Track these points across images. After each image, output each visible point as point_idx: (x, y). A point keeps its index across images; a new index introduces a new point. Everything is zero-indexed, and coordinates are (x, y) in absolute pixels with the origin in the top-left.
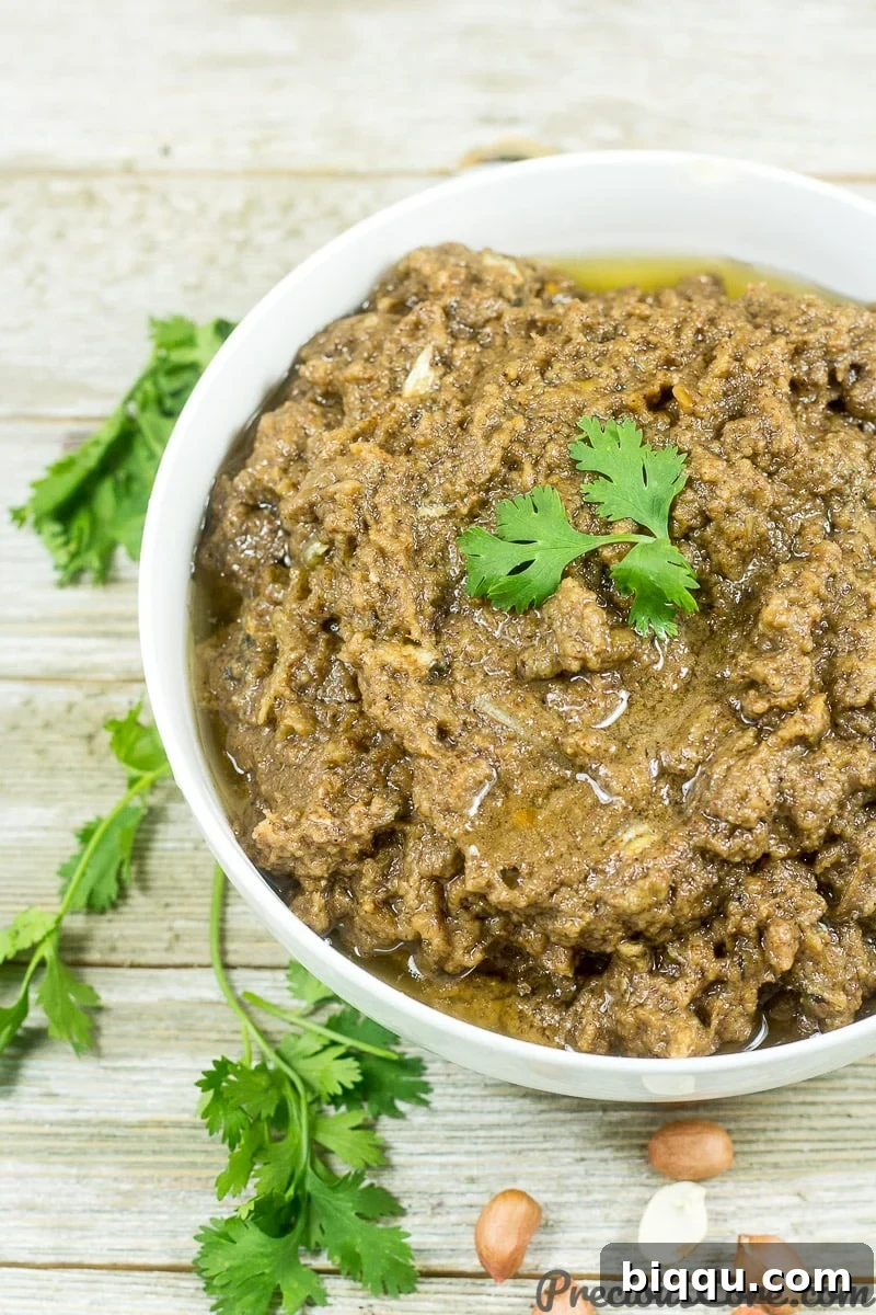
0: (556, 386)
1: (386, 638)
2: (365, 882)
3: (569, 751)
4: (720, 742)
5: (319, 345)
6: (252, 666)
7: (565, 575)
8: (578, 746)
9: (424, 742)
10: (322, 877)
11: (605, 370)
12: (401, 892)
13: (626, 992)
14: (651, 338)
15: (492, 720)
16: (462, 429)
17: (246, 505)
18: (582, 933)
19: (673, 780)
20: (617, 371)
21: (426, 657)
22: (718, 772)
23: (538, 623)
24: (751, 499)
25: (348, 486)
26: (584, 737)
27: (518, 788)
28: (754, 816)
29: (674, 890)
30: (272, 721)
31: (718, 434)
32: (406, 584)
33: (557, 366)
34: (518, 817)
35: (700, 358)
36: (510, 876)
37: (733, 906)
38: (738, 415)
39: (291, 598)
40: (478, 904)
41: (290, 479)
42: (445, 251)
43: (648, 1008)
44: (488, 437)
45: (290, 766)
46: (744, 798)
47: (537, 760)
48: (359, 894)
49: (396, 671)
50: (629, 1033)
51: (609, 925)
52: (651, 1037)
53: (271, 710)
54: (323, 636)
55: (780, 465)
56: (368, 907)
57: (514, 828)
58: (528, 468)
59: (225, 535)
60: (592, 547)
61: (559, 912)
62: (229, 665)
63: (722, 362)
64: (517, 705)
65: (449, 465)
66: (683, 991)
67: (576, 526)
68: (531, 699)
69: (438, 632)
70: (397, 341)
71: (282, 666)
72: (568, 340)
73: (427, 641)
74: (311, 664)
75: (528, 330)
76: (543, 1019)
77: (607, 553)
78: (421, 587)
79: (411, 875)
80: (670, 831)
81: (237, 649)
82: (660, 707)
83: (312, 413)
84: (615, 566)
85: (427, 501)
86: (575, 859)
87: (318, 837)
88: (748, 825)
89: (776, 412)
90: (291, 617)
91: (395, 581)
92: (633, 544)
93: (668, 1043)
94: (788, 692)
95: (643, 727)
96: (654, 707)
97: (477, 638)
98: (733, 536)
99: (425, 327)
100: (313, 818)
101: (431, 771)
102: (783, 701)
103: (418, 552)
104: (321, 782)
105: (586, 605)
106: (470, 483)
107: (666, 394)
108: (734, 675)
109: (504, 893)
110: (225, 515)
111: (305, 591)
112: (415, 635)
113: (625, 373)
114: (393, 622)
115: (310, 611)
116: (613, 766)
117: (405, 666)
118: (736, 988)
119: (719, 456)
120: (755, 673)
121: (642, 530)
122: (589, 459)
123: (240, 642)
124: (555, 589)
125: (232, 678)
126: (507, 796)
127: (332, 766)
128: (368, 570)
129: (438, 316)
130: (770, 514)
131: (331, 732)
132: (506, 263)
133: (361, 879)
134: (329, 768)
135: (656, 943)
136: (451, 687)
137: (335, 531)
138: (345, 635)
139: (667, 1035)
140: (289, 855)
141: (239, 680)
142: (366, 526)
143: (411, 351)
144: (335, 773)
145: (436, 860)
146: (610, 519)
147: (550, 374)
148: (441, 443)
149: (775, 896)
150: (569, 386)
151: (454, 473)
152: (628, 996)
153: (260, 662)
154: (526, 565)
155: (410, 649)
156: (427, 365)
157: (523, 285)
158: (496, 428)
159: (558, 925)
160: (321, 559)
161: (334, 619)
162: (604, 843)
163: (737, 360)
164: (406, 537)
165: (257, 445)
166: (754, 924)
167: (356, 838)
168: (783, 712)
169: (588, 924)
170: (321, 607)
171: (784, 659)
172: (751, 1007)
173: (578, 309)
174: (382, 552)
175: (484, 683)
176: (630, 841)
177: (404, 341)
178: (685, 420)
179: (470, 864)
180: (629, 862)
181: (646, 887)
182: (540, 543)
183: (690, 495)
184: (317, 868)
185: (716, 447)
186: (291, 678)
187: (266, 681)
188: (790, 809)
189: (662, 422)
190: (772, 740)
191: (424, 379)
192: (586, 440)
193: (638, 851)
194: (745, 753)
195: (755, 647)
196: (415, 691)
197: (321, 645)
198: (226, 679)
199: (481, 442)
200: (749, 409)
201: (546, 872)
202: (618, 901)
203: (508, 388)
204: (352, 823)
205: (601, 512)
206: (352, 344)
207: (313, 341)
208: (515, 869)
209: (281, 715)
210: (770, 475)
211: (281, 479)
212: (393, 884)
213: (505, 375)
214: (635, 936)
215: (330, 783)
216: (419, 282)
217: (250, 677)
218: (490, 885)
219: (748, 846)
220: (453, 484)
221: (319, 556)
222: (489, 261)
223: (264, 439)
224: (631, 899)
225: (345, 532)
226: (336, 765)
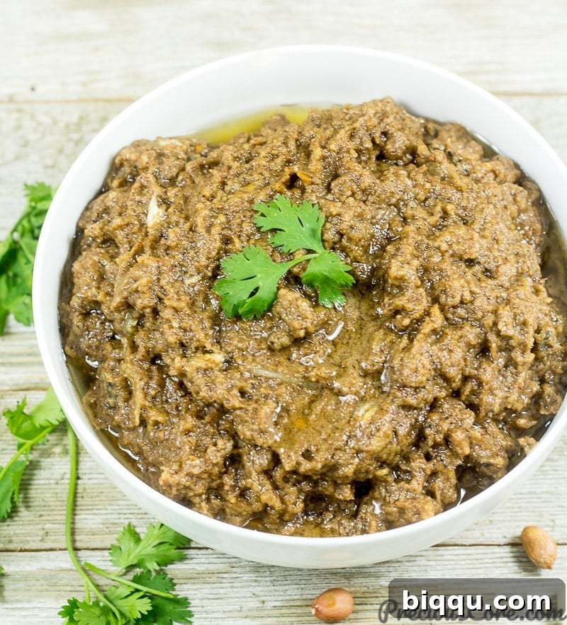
0: (233, 193)
1: (193, 355)
2: (226, 488)
3: (314, 380)
4: (391, 348)
5: (88, 217)
6: (119, 397)
7: (278, 289)
8: (317, 375)
9: (235, 401)
10: (203, 494)
11: (256, 176)
12: (249, 486)
13: (385, 497)
14: (273, 152)
15: (266, 378)
16: (193, 232)
17: (82, 314)
18: (355, 473)
19: (373, 377)
20: (262, 175)
21: (219, 357)
22: (396, 363)
23: (272, 319)
24: (361, 217)
25: (144, 281)
26: (319, 369)
27: (293, 408)
28: (424, 379)
29: (396, 433)
30: (143, 422)
31: (329, 189)
32: (194, 322)
33: (229, 183)
34: (300, 424)
35: (303, 154)
36: (307, 455)
37: (428, 431)
38: (336, 176)
39: (128, 353)
40: (292, 478)
41: (104, 291)
42: (137, 145)
43: (402, 500)
44: (208, 230)
45: (162, 442)
46: (416, 371)
47: (299, 390)
48: (225, 496)
49: (206, 370)
50: (395, 517)
51: (368, 462)
52: (409, 514)
53: (141, 416)
54: (154, 368)
55: (368, 195)
56: (233, 500)
57: (299, 430)
58: (236, 240)
59: (76, 335)
60: (287, 269)
61: (340, 465)
62: (106, 401)
63: (317, 152)
64: (277, 365)
65: (192, 253)
66: (417, 484)
67: (274, 261)
68: (282, 359)
69: (218, 342)
70: (133, 200)
71: (139, 390)
72: (230, 168)
73: (216, 349)
74: (153, 384)
75: (202, 171)
76: (345, 528)
77: (296, 270)
78: (201, 321)
79: (251, 474)
80: (382, 403)
81: (106, 392)
82: (351, 341)
83: (101, 253)
84: (302, 275)
85: (188, 275)
86: (337, 434)
87: (196, 471)
88: (422, 385)
89: (357, 168)
90: (132, 363)
91: (188, 323)
92: (308, 261)
93: (419, 514)
94: (418, 310)
95: (346, 354)
96: (348, 343)
97: (241, 338)
98: (358, 239)
99: (146, 187)
100: (189, 462)
101: (245, 415)
102: (417, 315)
103: (193, 304)
104: (184, 443)
105: (297, 300)
106: (208, 259)
107: (294, 178)
108: (385, 311)
109: (308, 465)
110: (72, 323)
111: (134, 347)
112: (209, 347)
113: (267, 174)
114: (194, 344)
115: (143, 356)
116: (339, 380)
117: (210, 365)
118: (443, 474)
119: (334, 201)
120: (397, 306)
121: (310, 251)
122: (266, 224)
123: (106, 388)
124: (276, 297)
125: (110, 408)
126: (288, 414)
127: (187, 432)
128: (170, 322)
129: (152, 179)
130: (371, 223)
131: (178, 416)
132: (173, 141)
133: (223, 487)
134: (186, 434)
135: (393, 465)
136: (237, 368)
137: (144, 308)
138: (168, 361)
139: (418, 510)
140: (182, 487)
141: (115, 407)
142: (160, 299)
143: (144, 202)
144: (190, 436)
145: (263, 460)
146: (291, 252)
147: (227, 188)
148: (184, 243)
149: (447, 418)
150: (240, 191)
151: (198, 256)
152: (388, 498)
153: (122, 394)
154: (257, 289)
155: (208, 356)
156: (156, 207)
157: (187, 150)
158: (211, 225)
159: (340, 472)
160: (136, 329)
161: (158, 357)
162: (349, 422)
163: (323, 148)
164: (185, 298)
165: (76, 280)
166: (442, 436)
167: (214, 465)
168: (420, 321)
169: (357, 466)
170: (148, 352)
171: (409, 293)
172: (454, 481)
173: (228, 150)
174: (176, 310)
175: (254, 360)
176: (363, 415)
177: (138, 198)
178: (309, 189)
179: (283, 456)
180: (367, 425)
181: (381, 435)
182: (259, 276)
183: (328, 225)
184: (200, 488)
185: (330, 197)
186: (146, 395)
187: (131, 402)
188: (440, 370)
189: (297, 193)
190: (419, 336)
191: (157, 215)
192: (263, 215)
193: (369, 419)
194: (407, 349)
195: (390, 293)
196: (220, 377)
197: (155, 373)
198: (107, 409)
199: (206, 235)
200: (341, 171)
201: (324, 447)
202: (370, 448)
203: (208, 203)
204: (211, 458)
205: (285, 250)
206: (106, 210)
207: (82, 216)
208: (307, 451)
209: (148, 416)
210: (364, 202)
211: (99, 293)
212: (242, 483)
213: (204, 196)
214: (382, 464)
215: (189, 441)
216: (131, 166)
217: (121, 404)
218: (298, 464)
219: (426, 396)
220: (198, 262)
221: (134, 327)
222: (163, 143)
223: (79, 275)
224: (376, 444)
225: (150, 307)
226: (189, 431)
